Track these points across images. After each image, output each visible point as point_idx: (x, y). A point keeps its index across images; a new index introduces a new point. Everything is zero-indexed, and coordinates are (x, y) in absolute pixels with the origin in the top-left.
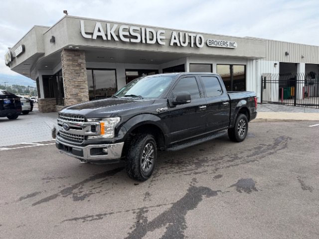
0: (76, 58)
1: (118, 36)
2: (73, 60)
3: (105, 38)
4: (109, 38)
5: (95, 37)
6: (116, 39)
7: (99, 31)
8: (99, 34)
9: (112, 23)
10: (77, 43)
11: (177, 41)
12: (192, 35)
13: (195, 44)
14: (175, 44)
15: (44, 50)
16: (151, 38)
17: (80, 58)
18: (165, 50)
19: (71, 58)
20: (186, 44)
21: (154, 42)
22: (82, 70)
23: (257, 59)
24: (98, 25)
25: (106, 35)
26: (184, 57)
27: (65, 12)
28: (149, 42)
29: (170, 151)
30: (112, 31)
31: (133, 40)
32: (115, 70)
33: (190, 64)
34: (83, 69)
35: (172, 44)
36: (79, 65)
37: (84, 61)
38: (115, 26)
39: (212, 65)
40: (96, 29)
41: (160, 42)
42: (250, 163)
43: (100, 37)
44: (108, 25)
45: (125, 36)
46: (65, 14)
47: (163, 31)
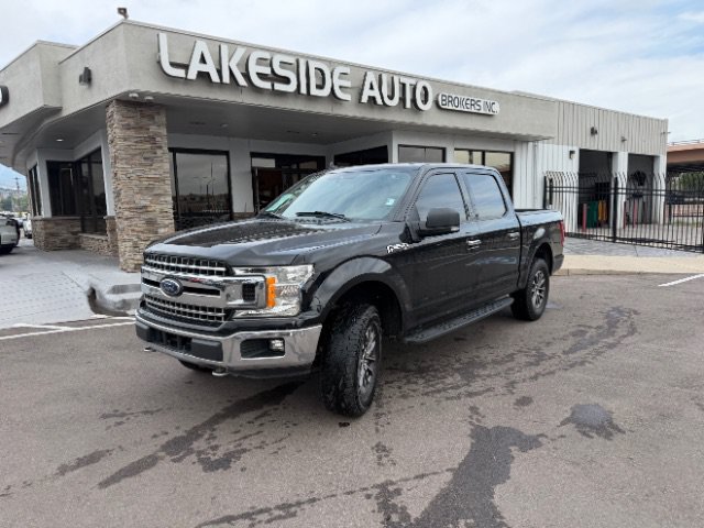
0: (145, 121)
1: (247, 76)
2: (139, 128)
3: (215, 78)
4: (226, 79)
5: (192, 75)
6: (242, 81)
7: (203, 60)
8: (204, 68)
9: (233, 45)
10: (150, 86)
11: (375, 93)
12: (408, 82)
13: (414, 101)
14: (372, 99)
15: (61, 99)
16: (320, 83)
17: (154, 124)
18: (350, 111)
19: (131, 122)
20: (395, 102)
21: (326, 92)
22: (159, 152)
23: (536, 140)
24: (201, 47)
25: (219, 72)
26: (387, 129)
27: (123, 11)
28: (314, 91)
29: (409, 343)
30: (232, 63)
31: (279, 87)
32: (227, 153)
33: (399, 146)
34: (160, 147)
35: (365, 99)
36: (152, 139)
37: (164, 131)
38: (240, 53)
39: (444, 150)
40: (197, 57)
41: (339, 93)
42: (577, 367)
43: (204, 76)
44: (224, 48)
45: (262, 76)
46: (122, 17)
47: (347, 70)
